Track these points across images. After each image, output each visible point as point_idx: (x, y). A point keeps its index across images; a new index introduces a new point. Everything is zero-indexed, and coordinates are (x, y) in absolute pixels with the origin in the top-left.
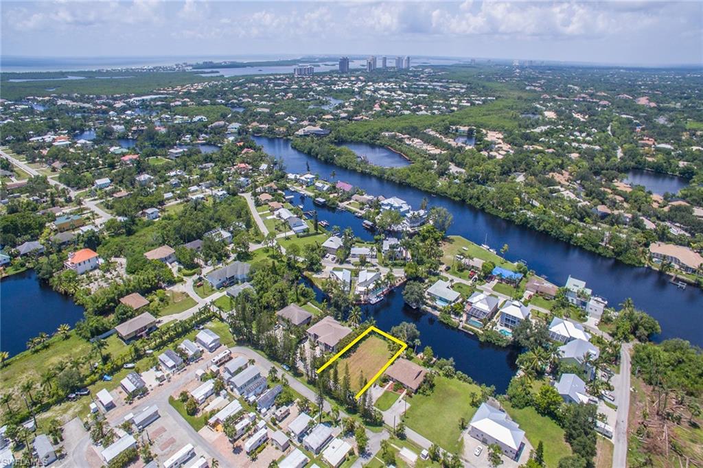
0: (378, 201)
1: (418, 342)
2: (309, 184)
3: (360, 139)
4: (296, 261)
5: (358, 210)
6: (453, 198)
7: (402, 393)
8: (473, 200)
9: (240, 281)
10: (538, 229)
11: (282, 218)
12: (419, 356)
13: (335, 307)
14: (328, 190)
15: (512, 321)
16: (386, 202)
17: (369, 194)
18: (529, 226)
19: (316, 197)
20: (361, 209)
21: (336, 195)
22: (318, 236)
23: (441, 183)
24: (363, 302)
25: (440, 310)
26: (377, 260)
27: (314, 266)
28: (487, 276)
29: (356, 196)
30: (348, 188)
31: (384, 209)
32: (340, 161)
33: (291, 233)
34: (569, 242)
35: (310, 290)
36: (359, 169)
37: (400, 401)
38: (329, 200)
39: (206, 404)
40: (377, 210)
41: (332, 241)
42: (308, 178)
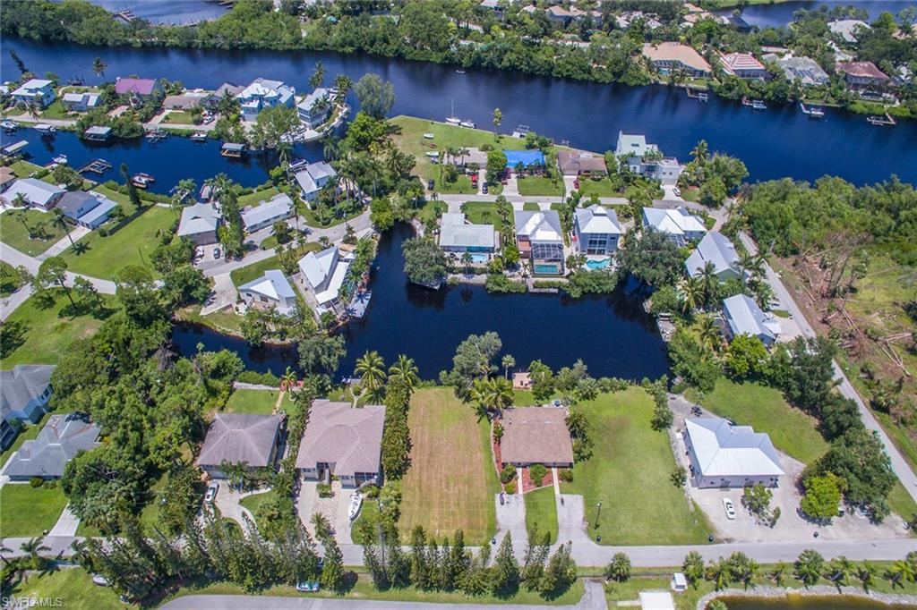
0: (229, 96)
1: (509, 360)
2: (44, 104)
5: (193, 127)
7: (551, 481)
8: (376, 45)
11: (34, 205)
12: (516, 383)
14: (99, 102)
15: (601, 242)
16: (246, 93)
17: (191, 88)
19: (84, 126)
20: (199, 122)
21: (124, 108)
22: (148, 214)
24: (341, 323)
25: (483, 271)
26: (302, 219)
27: (193, 290)
29: (170, 100)
30: (147, 87)
31: (248, 110)
32: (83, 34)
33: (79, 233)
36: (137, 42)
37: (562, 501)
38: (121, 126)
40: (233, 116)
41: (196, 218)
42: (37, 89)
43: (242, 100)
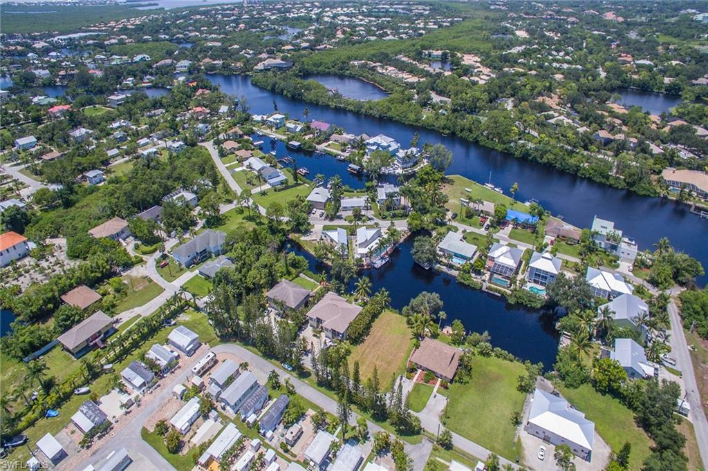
0: (362, 140)
1: (443, 315)
2: (278, 126)
3: (327, 70)
4: (280, 222)
5: (340, 152)
6: (441, 131)
8: (464, 132)
9: (213, 255)
10: (540, 161)
11: (254, 169)
12: (445, 331)
13: (336, 279)
14: (301, 130)
15: (543, 277)
16: (371, 141)
17: (348, 133)
18: (530, 158)
19: (289, 140)
20: (344, 151)
21: (311, 136)
22: (299, 188)
23: (426, 115)
24: (366, 267)
25: (458, 269)
26: (372, 212)
27: (301, 226)
28: (500, 222)
29: (335, 136)
30: (325, 127)
31: (370, 149)
32: (310, 97)
33: (266, 187)
34: (576, 174)
35: (301, 258)
36: (332, 104)
37: (435, 396)
38: (305, 143)
39: (191, 433)
40: (362, 151)
41: (317, 193)
42: (277, 119)
43: (368, 144)
